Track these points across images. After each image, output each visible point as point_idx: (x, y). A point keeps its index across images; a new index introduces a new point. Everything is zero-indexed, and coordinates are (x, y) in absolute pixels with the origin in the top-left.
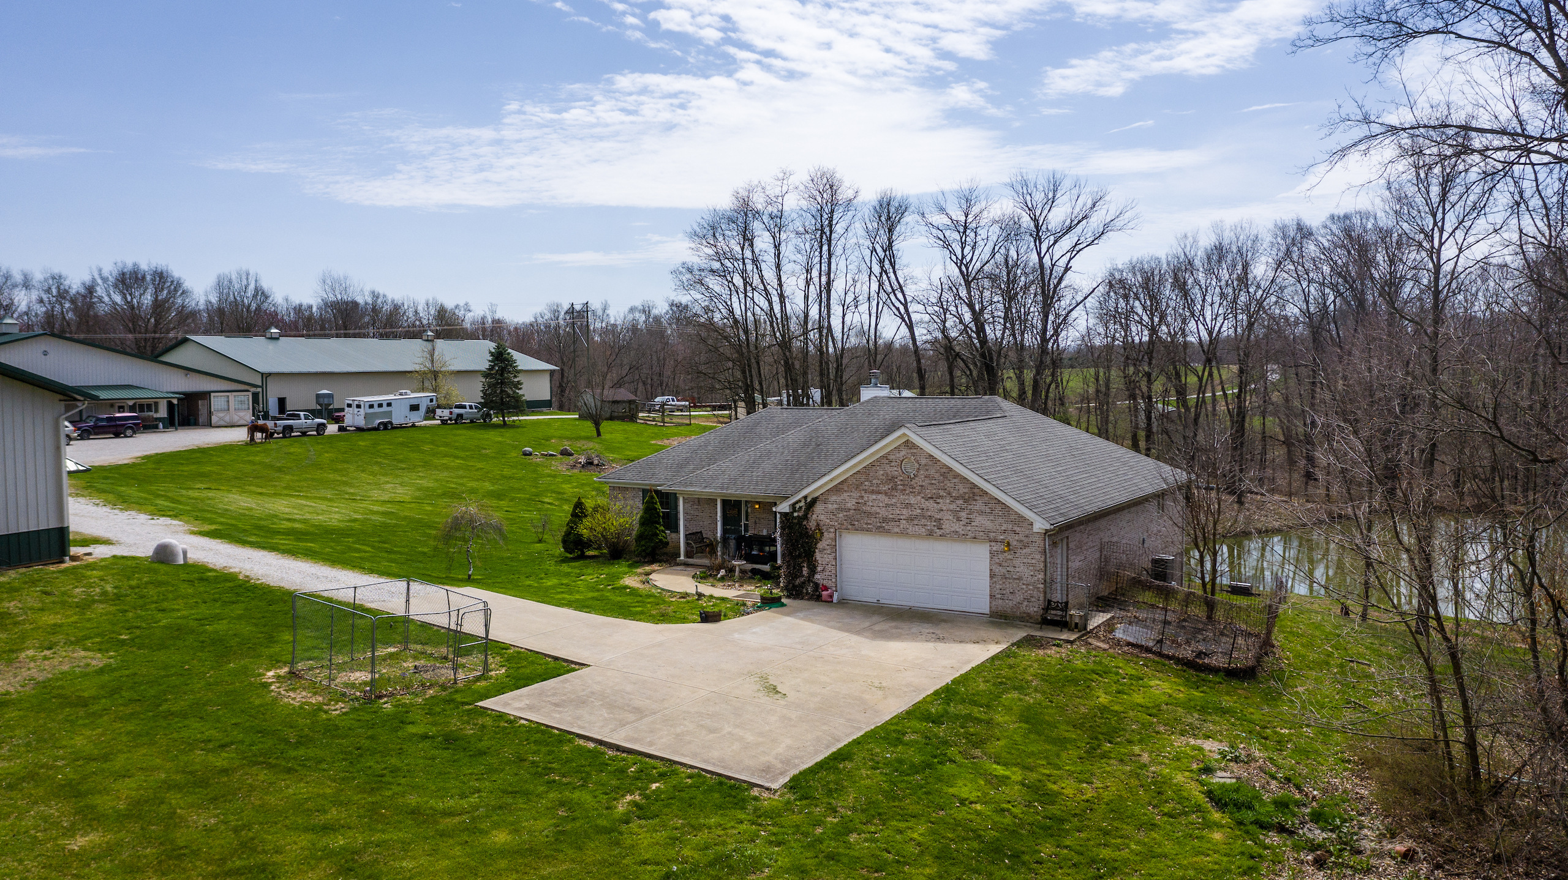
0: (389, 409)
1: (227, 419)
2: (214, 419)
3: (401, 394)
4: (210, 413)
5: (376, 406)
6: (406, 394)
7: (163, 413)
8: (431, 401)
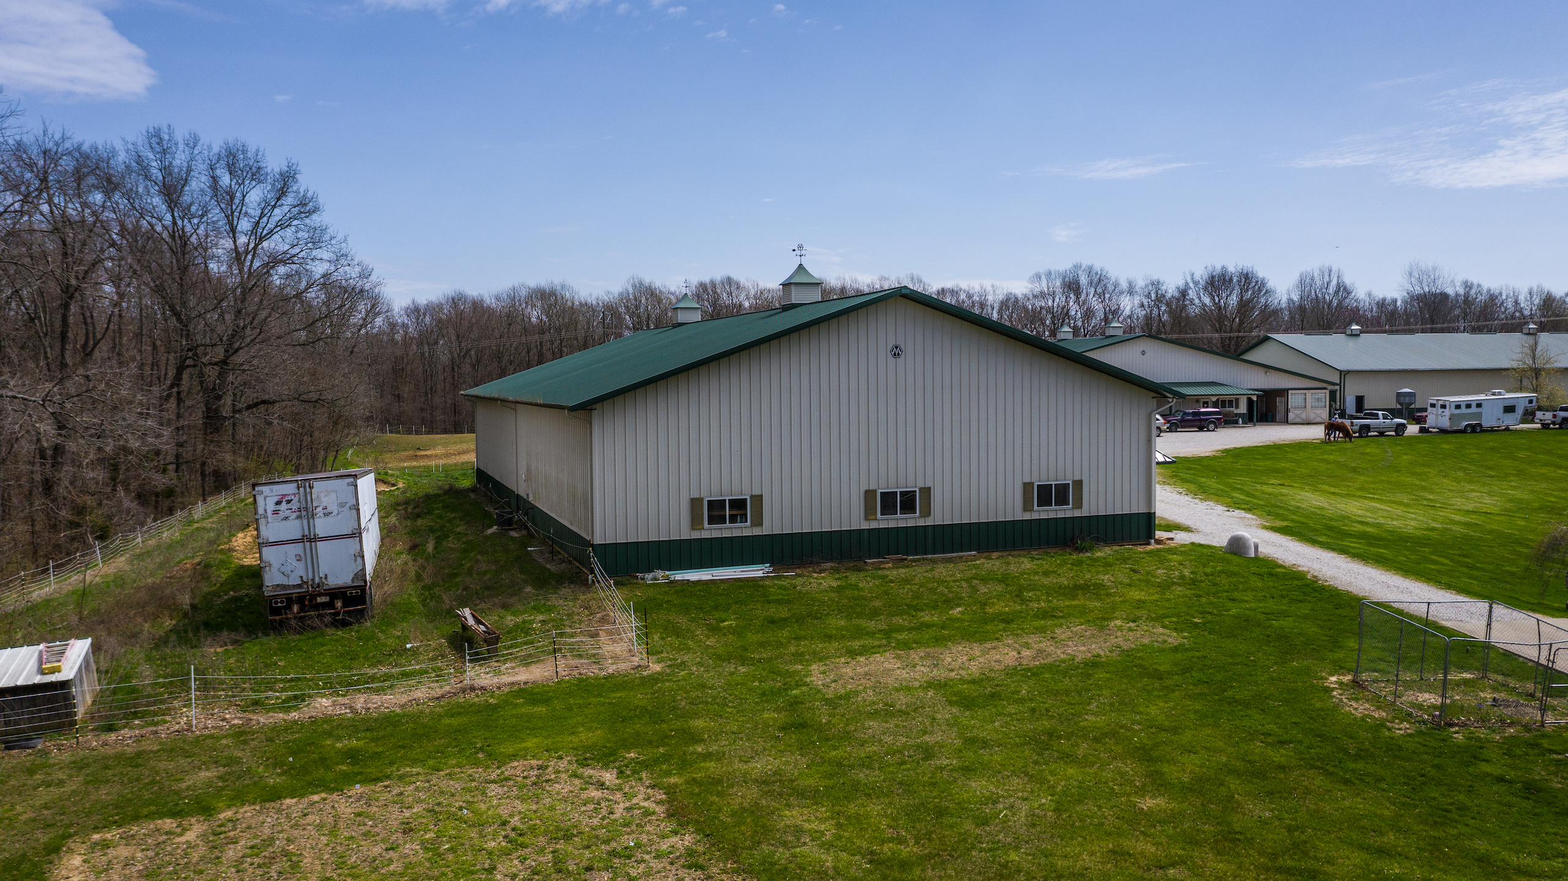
0: (1479, 410)
1: (1304, 416)
2: (1291, 416)
3: (1494, 394)
4: (1287, 411)
5: (1463, 407)
6: (1500, 394)
7: (1243, 409)
8: (1531, 402)
